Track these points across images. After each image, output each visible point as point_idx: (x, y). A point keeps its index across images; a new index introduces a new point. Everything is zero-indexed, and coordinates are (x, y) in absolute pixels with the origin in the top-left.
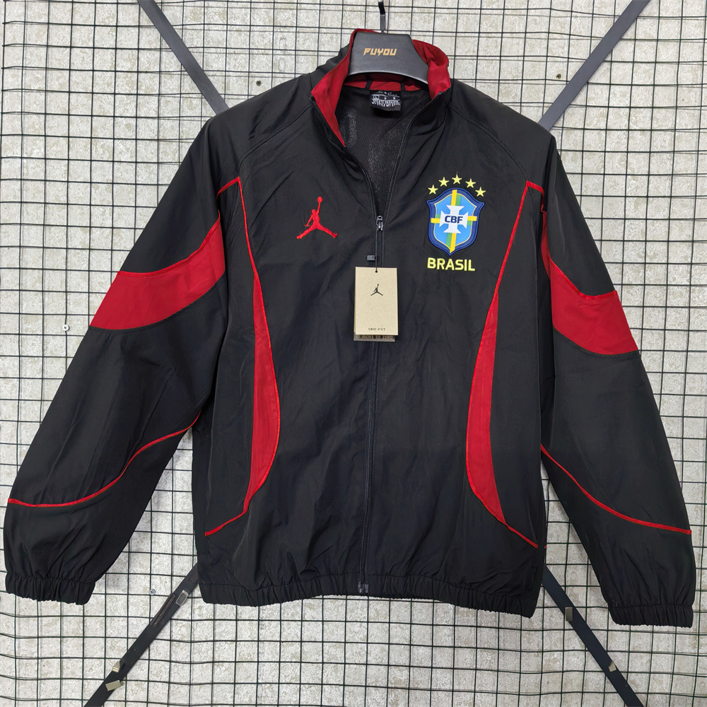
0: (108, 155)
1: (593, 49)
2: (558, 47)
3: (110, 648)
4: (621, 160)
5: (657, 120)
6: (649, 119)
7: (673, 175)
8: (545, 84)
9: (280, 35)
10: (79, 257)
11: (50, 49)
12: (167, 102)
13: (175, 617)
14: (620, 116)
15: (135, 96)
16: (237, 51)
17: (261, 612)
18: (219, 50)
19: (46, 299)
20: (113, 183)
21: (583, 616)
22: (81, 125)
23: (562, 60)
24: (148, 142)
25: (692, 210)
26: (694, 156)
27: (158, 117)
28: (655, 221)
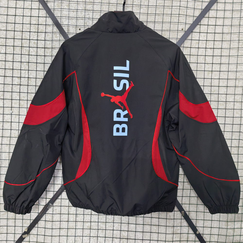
0: (27, 53)
1: (194, 20)
2: (182, 19)
3: (24, 223)
4: (203, 58)
5: (216, 45)
6: (213, 44)
7: (221, 64)
8: (178, 32)
9: (87, 13)
10: (16, 88)
11: (8, 16)
12: (48, 35)
13: (47, 213)
14: (203, 43)
15: (37, 33)
16: (72, 18)
17: (77, 211)
18: (66, 18)
19: (5, 102)
20: (29, 62)
21: (188, 214)
22: (18, 42)
23: (184, 24)
24: (41, 48)
25: (227, 76)
26: (228, 58)
27: (45, 40)
28: (214, 79)
